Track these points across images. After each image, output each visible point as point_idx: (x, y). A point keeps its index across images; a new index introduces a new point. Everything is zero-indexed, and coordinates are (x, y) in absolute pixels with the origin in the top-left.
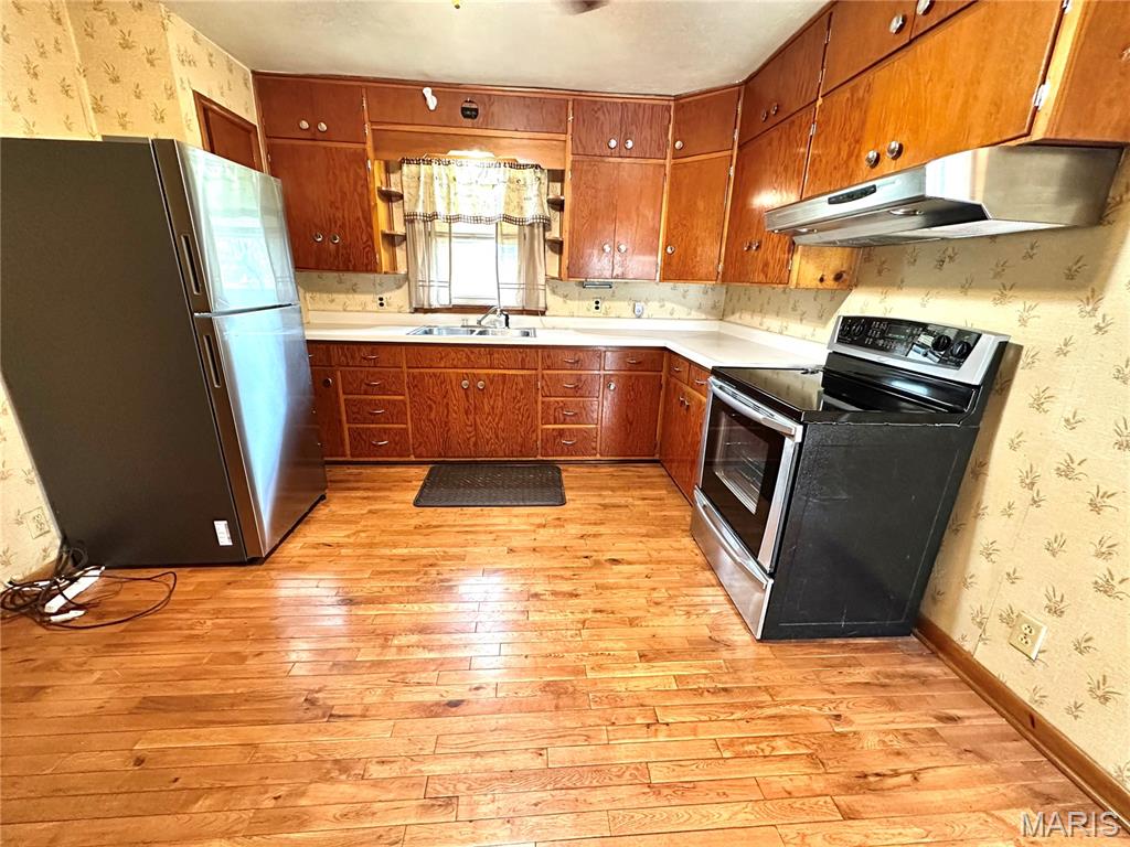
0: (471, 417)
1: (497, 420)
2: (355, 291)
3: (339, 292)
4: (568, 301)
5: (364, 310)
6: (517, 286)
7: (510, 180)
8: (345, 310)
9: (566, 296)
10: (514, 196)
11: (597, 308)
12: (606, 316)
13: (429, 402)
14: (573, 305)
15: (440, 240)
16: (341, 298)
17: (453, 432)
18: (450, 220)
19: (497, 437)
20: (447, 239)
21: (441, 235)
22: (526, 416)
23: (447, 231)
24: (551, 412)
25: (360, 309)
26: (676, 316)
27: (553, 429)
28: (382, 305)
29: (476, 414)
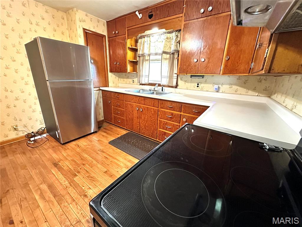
0: (139, 120)
1: (145, 122)
2: (128, 78)
3: (125, 78)
4: (186, 83)
5: (130, 84)
6: (167, 77)
7: (167, 38)
8: (126, 83)
9: (186, 81)
10: (168, 44)
11: (198, 86)
12: (202, 90)
13: (129, 112)
14: (188, 85)
15: (147, 62)
16: (125, 80)
17: (134, 123)
18: (149, 55)
19: (145, 128)
20: (149, 62)
21: (147, 60)
22: (154, 124)
23: (149, 59)
24: (162, 125)
25: (129, 83)
26: (238, 92)
27: (162, 131)
28: (133, 82)
29: (140, 119)
